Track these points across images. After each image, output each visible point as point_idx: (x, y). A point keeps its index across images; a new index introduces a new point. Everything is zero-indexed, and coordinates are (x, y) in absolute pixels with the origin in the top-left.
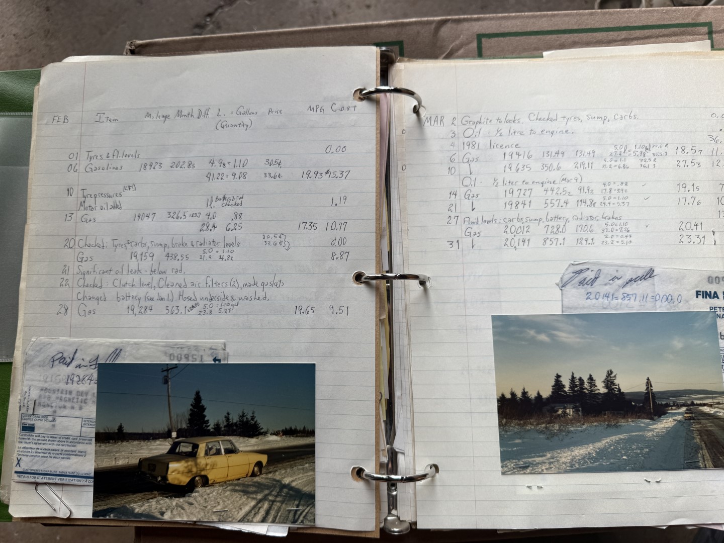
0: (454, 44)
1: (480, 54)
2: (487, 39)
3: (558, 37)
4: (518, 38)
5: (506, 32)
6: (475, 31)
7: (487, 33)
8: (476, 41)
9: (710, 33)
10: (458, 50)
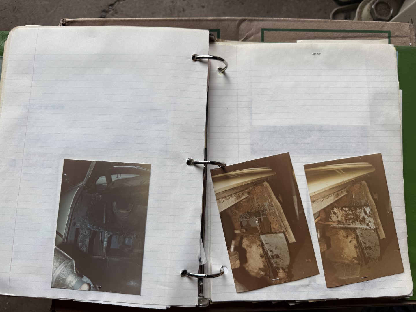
0: (248, 33)
1: (263, 40)
2: (267, 32)
3: (306, 33)
4: (284, 32)
5: (278, 28)
6: (261, 26)
7: (267, 28)
8: (261, 32)
9: (389, 37)
10: (250, 37)
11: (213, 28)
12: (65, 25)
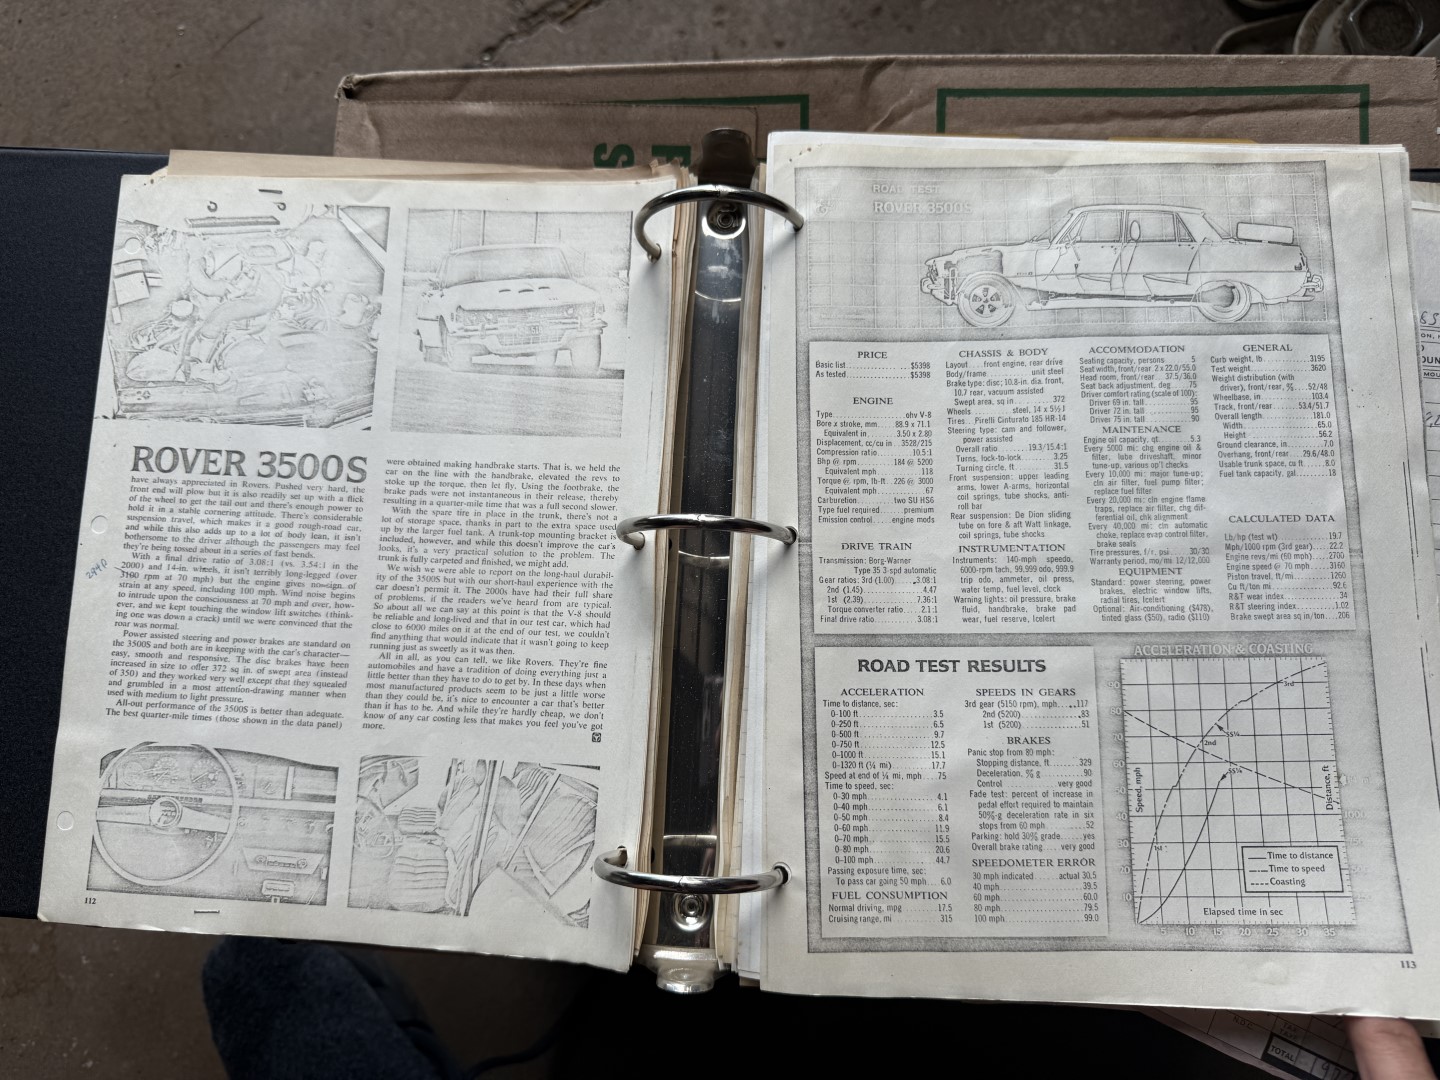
0: (896, 105)
1: (941, 127)
2: (956, 99)
5: (991, 87)
6: (936, 83)
7: (957, 87)
8: (935, 101)
9: (1364, 105)
10: (902, 115)
11: (787, 92)
12: (350, 94)
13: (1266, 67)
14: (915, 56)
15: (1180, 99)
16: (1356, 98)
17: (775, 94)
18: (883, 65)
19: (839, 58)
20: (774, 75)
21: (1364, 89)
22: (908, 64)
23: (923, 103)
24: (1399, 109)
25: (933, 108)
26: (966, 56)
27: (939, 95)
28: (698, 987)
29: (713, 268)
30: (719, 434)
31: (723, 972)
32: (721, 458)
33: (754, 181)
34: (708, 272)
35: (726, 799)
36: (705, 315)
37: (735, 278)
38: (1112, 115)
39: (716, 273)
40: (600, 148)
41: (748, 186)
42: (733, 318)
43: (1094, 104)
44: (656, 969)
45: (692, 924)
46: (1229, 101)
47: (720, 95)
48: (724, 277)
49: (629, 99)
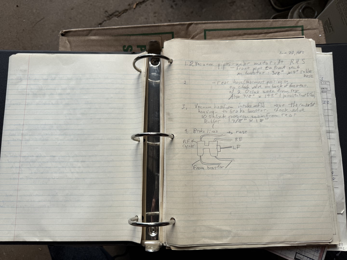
0: (194, 33)
1: (205, 38)
2: (208, 32)
3: (238, 31)
4: (221, 31)
6: (203, 28)
7: (208, 29)
9: (303, 30)
10: (196, 36)
11: (168, 31)
12: (63, 35)
13: (280, 22)
14: (198, 22)
15: (260, 30)
16: (301, 29)
17: (166, 32)
18: (190, 24)
19: (180, 23)
20: (165, 27)
21: (302, 26)
22: (197, 24)
23: (201, 33)
24: (310, 31)
25: (203, 34)
26: (210, 22)
27: (204, 31)
28: (155, 250)
29: (153, 74)
30: (156, 113)
31: (162, 246)
32: (157, 119)
33: (161, 53)
34: (151, 75)
35: (161, 203)
36: (151, 85)
37: (158, 76)
38: (245, 34)
39: (153, 75)
40: (124, 46)
41: (160, 54)
42: (158, 86)
43: (241, 32)
44: (145, 246)
45: (153, 235)
46: (272, 30)
47: (152, 33)
48: (155, 76)
49: (131, 34)
